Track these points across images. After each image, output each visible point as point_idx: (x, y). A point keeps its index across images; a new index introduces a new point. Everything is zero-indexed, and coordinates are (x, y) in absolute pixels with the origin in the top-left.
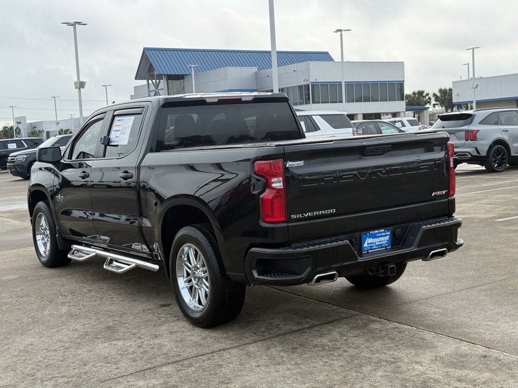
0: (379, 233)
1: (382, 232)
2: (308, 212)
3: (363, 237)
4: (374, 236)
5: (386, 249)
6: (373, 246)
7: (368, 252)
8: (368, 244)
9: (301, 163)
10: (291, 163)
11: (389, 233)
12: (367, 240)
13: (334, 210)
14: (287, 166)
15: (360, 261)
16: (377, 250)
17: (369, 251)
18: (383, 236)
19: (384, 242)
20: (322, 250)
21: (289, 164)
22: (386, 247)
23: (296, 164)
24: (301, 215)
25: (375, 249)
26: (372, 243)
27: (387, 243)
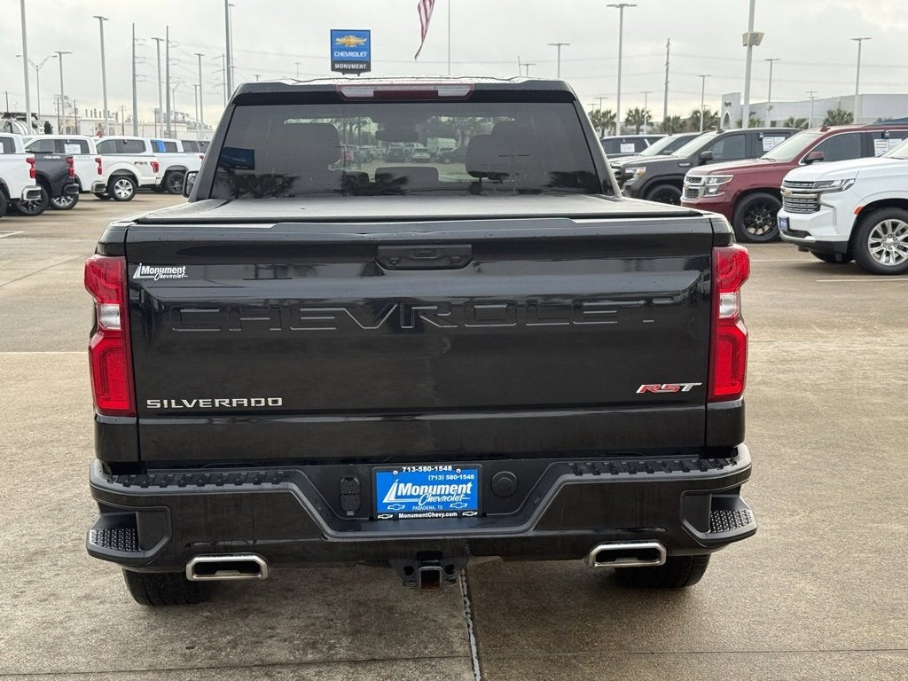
0: (433, 473)
1: (445, 473)
2: (198, 398)
3: (380, 477)
4: (420, 480)
5: (460, 516)
6: (416, 504)
7: (396, 518)
8: (397, 497)
9: (179, 272)
10: (147, 269)
11: (472, 477)
12: (395, 485)
13: (280, 400)
14: (137, 275)
15: (330, 539)
16: (427, 515)
17: (401, 516)
18: (450, 483)
19: (456, 498)
20: (205, 499)
21: (141, 272)
22: (460, 513)
23: (161, 272)
24: (173, 401)
25: (419, 512)
26: (411, 496)
27: (464, 501)
